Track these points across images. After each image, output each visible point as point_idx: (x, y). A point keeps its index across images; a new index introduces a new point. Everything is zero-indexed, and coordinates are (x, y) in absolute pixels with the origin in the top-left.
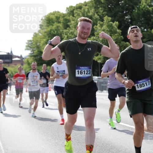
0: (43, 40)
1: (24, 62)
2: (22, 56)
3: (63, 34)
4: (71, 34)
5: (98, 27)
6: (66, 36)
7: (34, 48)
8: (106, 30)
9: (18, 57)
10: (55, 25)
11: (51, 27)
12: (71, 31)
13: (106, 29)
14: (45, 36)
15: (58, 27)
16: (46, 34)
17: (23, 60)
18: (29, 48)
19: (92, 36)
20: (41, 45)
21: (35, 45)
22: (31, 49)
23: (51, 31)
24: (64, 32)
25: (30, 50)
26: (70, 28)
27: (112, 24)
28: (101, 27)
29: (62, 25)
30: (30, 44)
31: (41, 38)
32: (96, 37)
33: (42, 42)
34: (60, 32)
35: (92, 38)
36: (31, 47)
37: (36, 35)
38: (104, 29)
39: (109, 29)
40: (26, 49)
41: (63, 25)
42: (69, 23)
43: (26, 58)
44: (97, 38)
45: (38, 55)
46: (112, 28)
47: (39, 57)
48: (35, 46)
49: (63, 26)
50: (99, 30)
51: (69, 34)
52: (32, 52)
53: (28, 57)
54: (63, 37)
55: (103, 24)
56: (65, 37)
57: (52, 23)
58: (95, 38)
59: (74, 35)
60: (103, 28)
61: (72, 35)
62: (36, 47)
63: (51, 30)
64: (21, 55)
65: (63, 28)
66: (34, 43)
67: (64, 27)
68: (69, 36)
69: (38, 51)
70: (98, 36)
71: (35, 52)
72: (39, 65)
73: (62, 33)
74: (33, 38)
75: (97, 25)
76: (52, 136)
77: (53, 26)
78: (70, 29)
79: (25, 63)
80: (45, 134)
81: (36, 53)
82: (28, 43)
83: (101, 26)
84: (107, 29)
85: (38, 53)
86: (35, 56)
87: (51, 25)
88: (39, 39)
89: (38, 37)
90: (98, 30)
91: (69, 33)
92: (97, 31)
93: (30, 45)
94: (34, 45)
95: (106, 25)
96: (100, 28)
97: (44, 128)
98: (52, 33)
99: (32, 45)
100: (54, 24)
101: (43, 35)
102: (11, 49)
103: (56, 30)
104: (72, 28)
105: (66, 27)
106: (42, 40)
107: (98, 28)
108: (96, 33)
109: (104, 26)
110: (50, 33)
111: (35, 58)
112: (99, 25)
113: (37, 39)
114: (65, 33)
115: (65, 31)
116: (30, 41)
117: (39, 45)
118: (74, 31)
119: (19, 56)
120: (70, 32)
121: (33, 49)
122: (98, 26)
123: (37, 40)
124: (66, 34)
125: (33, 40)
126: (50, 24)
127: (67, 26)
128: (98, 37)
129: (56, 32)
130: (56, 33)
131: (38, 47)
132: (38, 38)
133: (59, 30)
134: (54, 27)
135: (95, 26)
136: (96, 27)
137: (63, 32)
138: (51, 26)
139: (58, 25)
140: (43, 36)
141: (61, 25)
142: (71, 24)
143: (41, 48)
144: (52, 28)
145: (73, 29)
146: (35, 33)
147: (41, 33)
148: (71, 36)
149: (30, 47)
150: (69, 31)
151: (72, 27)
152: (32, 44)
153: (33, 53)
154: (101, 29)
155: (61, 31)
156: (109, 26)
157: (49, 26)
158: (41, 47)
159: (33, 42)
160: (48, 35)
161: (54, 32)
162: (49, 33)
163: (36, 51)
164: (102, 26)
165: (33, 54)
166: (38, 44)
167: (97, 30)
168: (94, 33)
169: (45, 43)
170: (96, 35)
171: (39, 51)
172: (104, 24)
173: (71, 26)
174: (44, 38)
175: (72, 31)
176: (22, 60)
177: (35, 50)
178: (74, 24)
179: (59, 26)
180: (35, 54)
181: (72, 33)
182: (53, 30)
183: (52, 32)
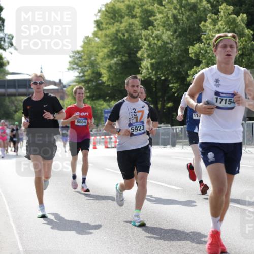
0: (102, 51)
1: (67, 93)
2: (62, 81)
3: (142, 39)
4: (156, 39)
5: (209, 25)
6: (146, 43)
7: (85, 66)
8: (224, 30)
9: (55, 84)
10: (126, 22)
11: (117, 26)
12: (156, 33)
13: (223, 28)
14: (106, 43)
15: (130, 25)
16: (108, 39)
17: (65, 89)
18: (75, 66)
19: (196, 43)
20: (99, 60)
21: (87, 61)
22: (80, 68)
23: (117, 34)
24: (143, 35)
25: (77, 70)
26: (154, 27)
27: (234, 20)
28: (215, 25)
29: (138, 21)
30: (77, 58)
31: (98, 47)
32: (204, 44)
33: (100, 54)
34: (135, 34)
35: (197, 45)
36: (80, 63)
37: (88, 41)
38: (220, 29)
39: (229, 28)
40: (68, 69)
41: (141, 22)
42: (152, 18)
43: (69, 86)
44: (206, 45)
45: (92, 79)
46: (234, 26)
47: (94, 84)
48: (88, 63)
49: (141, 24)
50: (210, 30)
51: (152, 39)
52: (81, 74)
53: (74, 84)
54: (141, 45)
55: (218, 19)
56: (144, 45)
57: (120, 19)
58: (202, 45)
59: (163, 41)
60: (217, 27)
61: (158, 40)
62: (88, 65)
63: (118, 31)
64: (60, 80)
65: (141, 28)
66: (85, 57)
67: (142, 26)
68: (153, 42)
69: (93, 72)
70: (208, 41)
71: (86, 73)
72: (94, 98)
73: (140, 37)
74: (83, 47)
75: (205, 21)
76: (120, 234)
77: (121, 23)
78: (154, 29)
79: (68, 96)
80: (107, 231)
81: (89, 75)
82: (73, 56)
83: (213, 24)
84: (226, 29)
85: (94, 75)
86: (86, 82)
87: (118, 22)
88: (95, 49)
89: (93, 44)
90: (208, 31)
91: (153, 37)
92: (207, 33)
93: (76, 61)
94: (85, 60)
95: (224, 21)
96: (211, 27)
97: (105, 218)
98: (120, 36)
99: (80, 61)
100: (123, 21)
101: (103, 41)
102: (41, 68)
103: (127, 31)
104: (158, 27)
105: (147, 26)
106: (100, 50)
107: (208, 27)
108: (205, 36)
109: (220, 23)
110: (116, 38)
111: (87, 85)
112: (209, 20)
113: (91, 49)
114: (144, 38)
115: (144, 32)
116: (78, 52)
117: (95, 60)
118: (163, 33)
119: (57, 81)
120: (154, 35)
121: (83, 67)
122: (207, 24)
123: (91, 52)
124: (146, 40)
125: (83, 51)
126: (117, 19)
127: (147, 24)
128: (209, 44)
129: (126, 34)
130: (128, 37)
131: (93, 64)
132: (93, 47)
133: (133, 30)
134: (123, 26)
135: (203, 23)
136: (204, 26)
137: (140, 34)
138: (118, 24)
139: (131, 23)
140: (102, 44)
141: (136, 22)
142: (156, 20)
143: (98, 66)
144: (120, 28)
145: (161, 28)
146: (87, 37)
147: (98, 38)
148: (156, 42)
149: (77, 64)
150: (153, 33)
151: (159, 24)
152: (80, 59)
153: (84, 76)
154: (214, 29)
155: (137, 32)
156: (229, 23)
157: (113, 23)
158: (98, 64)
159: (82, 54)
160: (111, 40)
161: (124, 35)
162: (113, 37)
163: (90, 71)
164: (215, 22)
165: (83, 78)
166: (93, 59)
167: (205, 32)
168: (201, 36)
169: (106, 56)
170: (204, 40)
171: (96, 71)
172: (220, 19)
173: (155, 24)
174: (104, 47)
175: (158, 32)
176: (62, 89)
177: (87, 71)
178: (162, 20)
179: (133, 24)
180: (87, 78)
181: (158, 37)
182: (122, 30)
183: (120, 34)
